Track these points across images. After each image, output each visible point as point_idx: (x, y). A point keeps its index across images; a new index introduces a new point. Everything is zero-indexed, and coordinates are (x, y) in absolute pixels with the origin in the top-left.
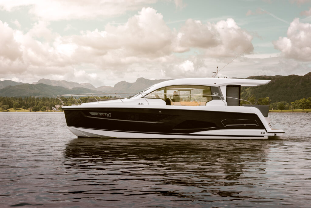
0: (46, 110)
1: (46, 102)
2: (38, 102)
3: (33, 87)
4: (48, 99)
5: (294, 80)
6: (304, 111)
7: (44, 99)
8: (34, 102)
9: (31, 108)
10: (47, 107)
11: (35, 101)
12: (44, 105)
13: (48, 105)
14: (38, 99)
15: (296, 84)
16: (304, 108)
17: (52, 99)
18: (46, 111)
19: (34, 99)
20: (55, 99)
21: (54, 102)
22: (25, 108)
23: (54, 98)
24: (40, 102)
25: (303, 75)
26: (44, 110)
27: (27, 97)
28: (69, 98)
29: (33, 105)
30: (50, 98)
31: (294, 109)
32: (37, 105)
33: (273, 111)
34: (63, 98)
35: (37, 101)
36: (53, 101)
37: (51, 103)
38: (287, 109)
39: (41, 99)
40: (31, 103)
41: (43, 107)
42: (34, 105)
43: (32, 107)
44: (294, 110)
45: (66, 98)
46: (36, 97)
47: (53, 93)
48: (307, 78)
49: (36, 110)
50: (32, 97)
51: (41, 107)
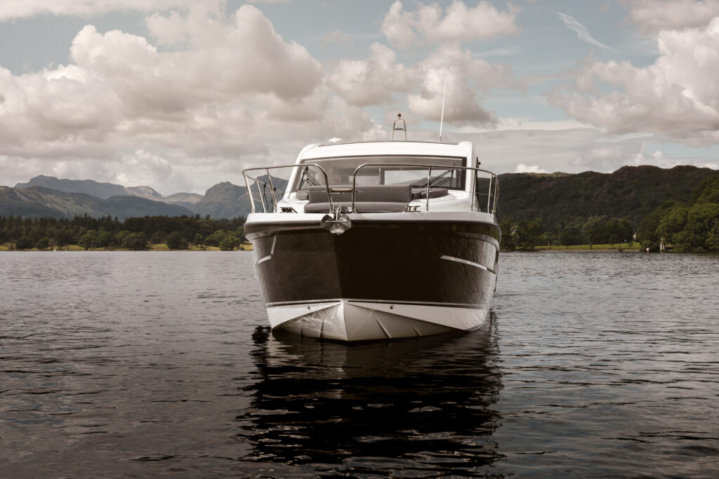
0: (48, 246)
1: (48, 229)
2: (29, 229)
3: (18, 194)
4: (53, 221)
5: (593, 182)
6: (614, 248)
7: (44, 222)
8: (19, 227)
9: (13, 242)
10: (51, 240)
11: (23, 227)
12: (43, 235)
13: (52, 236)
14: (28, 222)
15: (597, 192)
16: (615, 241)
17: (62, 221)
18: (49, 248)
19: (19, 221)
20: (70, 220)
21: (66, 229)
23: (67, 220)
24: (35, 229)
25: (611, 172)
26: (44, 246)
27: (4, 218)
28: (103, 219)
29: (17, 235)
30: (58, 219)
31: (594, 244)
32: (27, 234)
33: (550, 249)
34: (89, 220)
35: (26, 226)
36: (64, 227)
37: (60, 230)
38: (578, 244)
39: (36, 221)
40: (13, 230)
41: (42, 239)
42: (20, 235)
43: (16, 239)
44: (594, 246)
45: (94, 220)
46: (24, 217)
47: (64, 208)
48: (619, 179)
49: (24, 246)
50: (15, 217)
51: (37, 241)
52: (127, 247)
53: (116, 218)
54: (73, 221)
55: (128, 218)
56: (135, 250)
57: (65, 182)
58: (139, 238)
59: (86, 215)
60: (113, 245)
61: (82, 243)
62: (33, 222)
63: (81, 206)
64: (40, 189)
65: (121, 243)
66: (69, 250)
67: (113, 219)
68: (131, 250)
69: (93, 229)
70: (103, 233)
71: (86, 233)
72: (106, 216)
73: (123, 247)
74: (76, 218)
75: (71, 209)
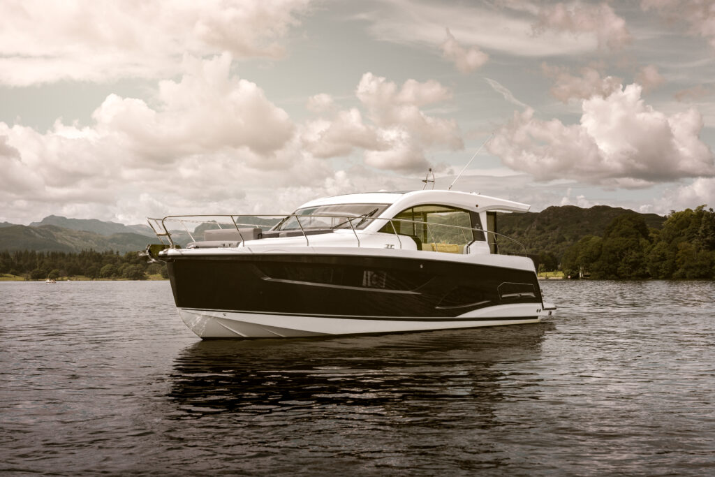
0: (59, 276)
1: (59, 262)
2: (42, 262)
3: (32, 231)
4: (63, 255)
5: (524, 220)
7: (54, 256)
8: (33, 260)
9: (28, 273)
10: (62, 271)
11: (37, 259)
12: (54, 267)
13: (62, 267)
14: (41, 255)
15: (528, 229)
16: (542, 270)
17: (70, 254)
18: (59, 279)
19: (33, 255)
20: (78, 254)
21: (74, 262)
22: (15, 274)
23: (75, 254)
24: (47, 262)
25: (539, 212)
26: (55, 277)
27: (20, 252)
28: (106, 253)
29: (31, 267)
30: (67, 253)
32: (40, 266)
34: (94, 254)
35: (39, 259)
36: (72, 260)
37: (69, 263)
39: (48, 255)
40: (28, 263)
41: (54, 271)
42: (35, 267)
43: (31, 271)
45: (98, 254)
46: (37, 252)
47: (73, 243)
48: (546, 217)
49: (38, 277)
50: (30, 251)
51: (49, 272)
52: (127, 277)
53: (118, 252)
54: (80, 255)
55: (128, 252)
56: (134, 280)
57: (74, 221)
58: (138, 269)
59: (91, 249)
60: (115, 276)
61: (87, 274)
62: (46, 256)
63: (87, 241)
64: (51, 227)
65: (122, 273)
66: (76, 280)
67: (115, 253)
68: (130, 279)
69: (97, 261)
70: (107, 267)
71: (91, 265)
72: (109, 250)
73: (124, 277)
74: (84, 253)
75: (78, 246)
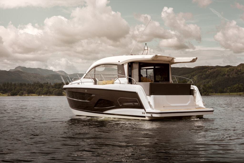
0: (23, 94)
1: (23, 88)
2: (15, 88)
3: (10, 73)
4: (25, 85)
5: (230, 69)
6: (238, 94)
7: (21, 85)
8: (11, 87)
9: (9, 93)
10: (24, 92)
11: (13, 86)
12: (21, 90)
13: (25, 90)
14: (15, 85)
15: (232, 73)
16: (238, 91)
17: (28, 84)
18: (24, 95)
19: (11, 84)
20: (32, 84)
21: (30, 88)
22: (3, 93)
23: (31, 84)
24: (18, 88)
25: (236, 66)
26: (22, 94)
27: (5, 83)
28: (45, 84)
29: (11, 90)
30: (27, 84)
31: (231, 92)
32: (15, 90)
33: (215, 94)
34: (39, 84)
36: (29, 87)
37: (28, 88)
38: (225, 93)
39: (18, 85)
40: (9, 88)
41: (21, 92)
42: (12, 90)
43: (10, 92)
44: (231, 93)
45: (42, 84)
46: (13, 83)
47: (30, 79)
48: (239, 68)
49: (14, 94)
50: (10, 83)
51: (19, 92)
52: (55, 95)
53: (50, 83)
54: (33, 84)
55: (55, 83)
56: (58, 96)
57: (30, 69)
58: (60, 91)
59: (38, 82)
60: (49, 94)
61: (37, 93)
62: (17, 85)
63: (36, 78)
64: (19, 71)
65: (52, 93)
66: (32, 96)
67: (49, 83)
68: (56, 96)
69: (41, 87)
70: (45, 89)
71: (38, 89)
72: (46, 82)
73: (53, 95)
74: (35, 83)
75: (32, 80)
